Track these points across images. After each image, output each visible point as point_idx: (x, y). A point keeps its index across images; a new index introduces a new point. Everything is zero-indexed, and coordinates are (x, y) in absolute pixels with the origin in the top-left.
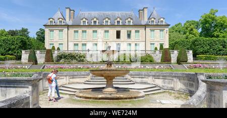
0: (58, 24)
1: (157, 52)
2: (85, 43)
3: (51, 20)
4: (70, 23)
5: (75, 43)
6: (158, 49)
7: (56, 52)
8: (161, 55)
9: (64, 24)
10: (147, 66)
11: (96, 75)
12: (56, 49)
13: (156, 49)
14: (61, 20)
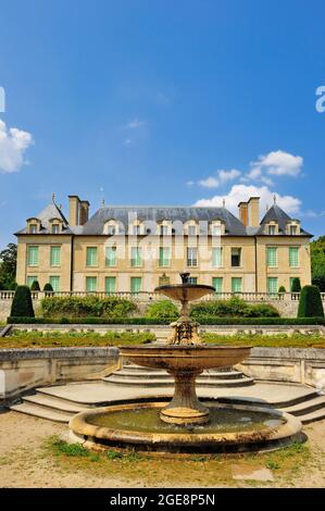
0: (49, 231)
1: (287, 297)
2: (113, 275)
3: (33, 222)
4: (77, 229)
5: (89, 275)
6: (288, 289)
7: (41, 296)
8: (297, 303)
9: (64, 232)
10: (264, 330)
11: (142, 363)
12: (42, 288)
13: (282, 289)
14: (56, 222)
